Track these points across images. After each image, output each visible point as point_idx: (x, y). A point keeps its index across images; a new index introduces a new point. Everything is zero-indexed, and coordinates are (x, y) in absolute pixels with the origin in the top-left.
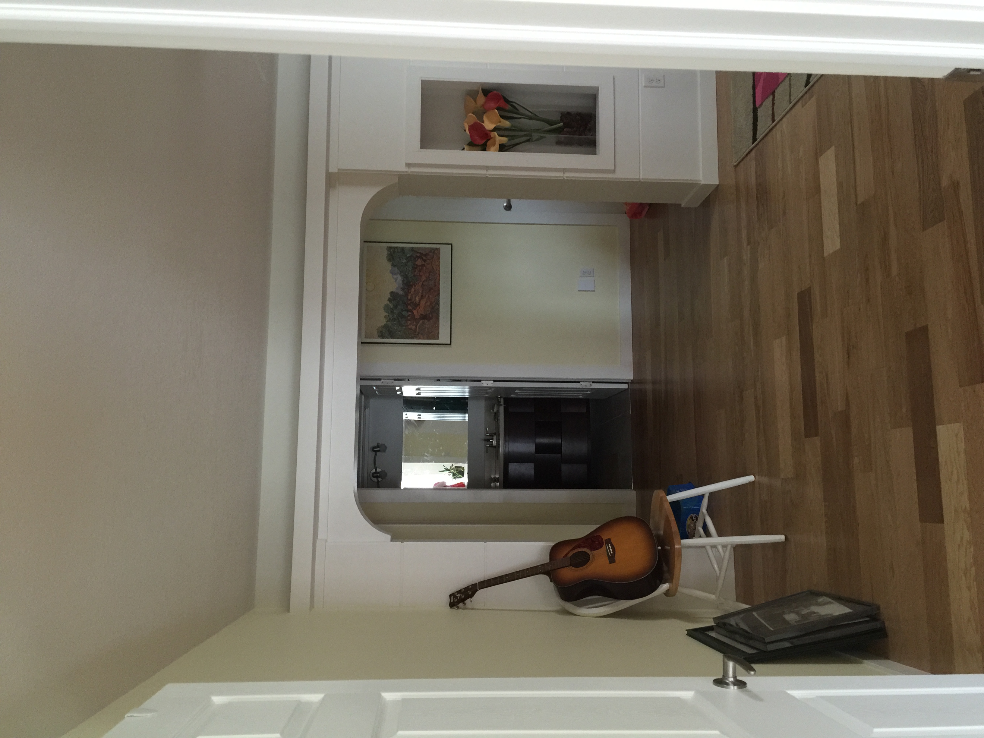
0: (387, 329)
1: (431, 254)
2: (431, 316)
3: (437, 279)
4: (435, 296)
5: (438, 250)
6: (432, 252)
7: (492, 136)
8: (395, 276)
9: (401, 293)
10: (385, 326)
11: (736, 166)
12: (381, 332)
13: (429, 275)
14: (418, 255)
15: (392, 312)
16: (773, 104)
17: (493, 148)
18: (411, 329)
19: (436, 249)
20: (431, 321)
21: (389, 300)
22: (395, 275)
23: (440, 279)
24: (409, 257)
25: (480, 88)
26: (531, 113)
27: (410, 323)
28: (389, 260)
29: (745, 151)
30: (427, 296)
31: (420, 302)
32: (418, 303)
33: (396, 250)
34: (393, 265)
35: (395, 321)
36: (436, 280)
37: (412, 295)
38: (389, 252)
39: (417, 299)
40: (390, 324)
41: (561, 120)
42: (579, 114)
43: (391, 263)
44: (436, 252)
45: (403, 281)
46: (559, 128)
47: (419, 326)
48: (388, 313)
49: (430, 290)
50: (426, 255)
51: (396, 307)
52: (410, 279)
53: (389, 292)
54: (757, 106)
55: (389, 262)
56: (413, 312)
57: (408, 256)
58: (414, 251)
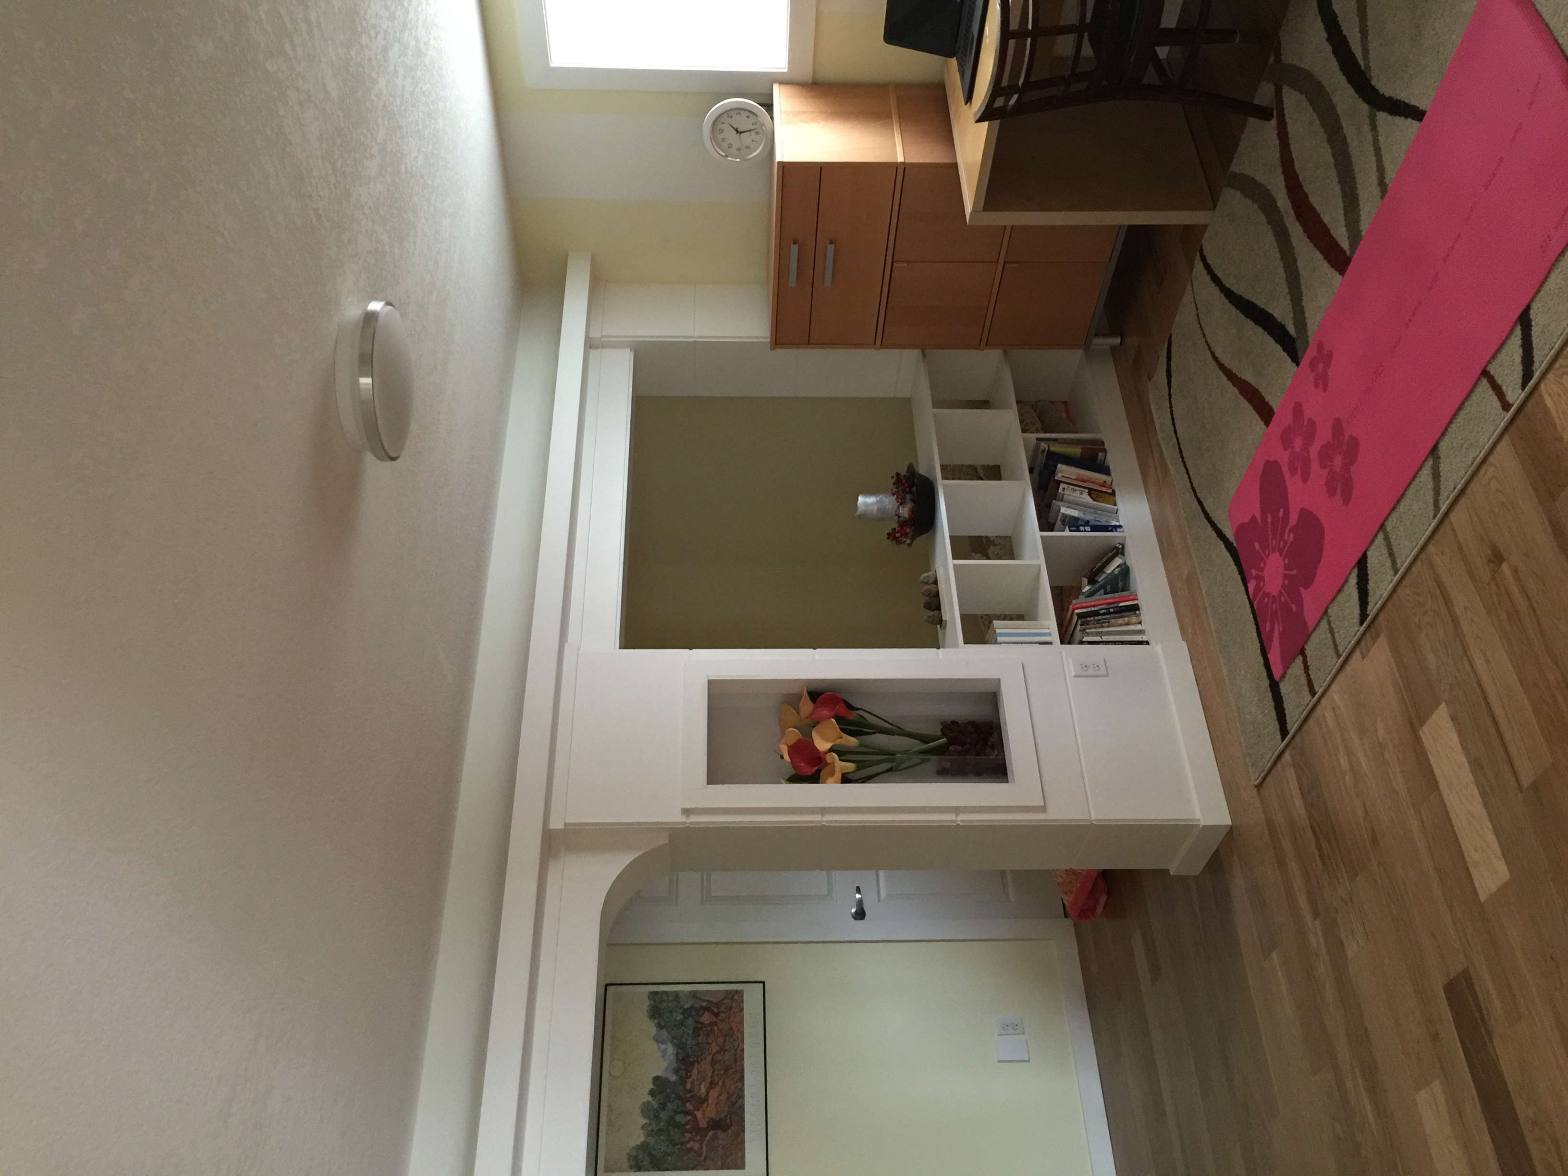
0: (647, 1152)
1: (727, 1001)
2: (728, 1121)
3: (739, 1050)
4: (736, 1082)
5: (740, 993)
6: (730, 997)
7: (828, 761)
8: (663, 1047)
9: (673, 1078)
10: (644, 1146)
11: (1259, 786)
12: (636, 1158)
13: (725, 1041)
14: (704, 1004)
15: (655, 1116)
16: (1306, 668)
17: (830, 780)
18: (691, 1149)
19: (737, 992)
20: (730, 1132)
21: (652, 1093)
22: (662, 1044)
23: (743, 1049)
24: (687, 1009)
25: (805, 691)
26: (892, 725)
27: (690, 1138)
28: (652, 1016)
29: (1271, 756)
30: (720, 1083)
31: (707, 1095)
32: (705, 1096)
33: (665, 998)
34: (660, 1026)
35: (662, 1135)
36: (736, 1050)
37: (693, 1083)
38: (653, 1002)
39: (703, 1090)
40: (651, 1141)
41: (944, 734)
42: (972, 723)
43: (656, 1021)
44: (736, 997)
45: (677, 1054)
46: (940, 746)
47: (707, 1144)
48: (649, 1118)
49: (726, 1071)
50: (718, 1005)
51: (663, 1107)
52: (690, 1050)
53: (650, 1080)
54: (1277, 678)
55: (652, 1020)
56: (695, 1117)
57: (686, 1007)
58: (698, 998)
